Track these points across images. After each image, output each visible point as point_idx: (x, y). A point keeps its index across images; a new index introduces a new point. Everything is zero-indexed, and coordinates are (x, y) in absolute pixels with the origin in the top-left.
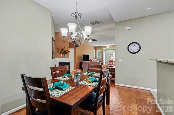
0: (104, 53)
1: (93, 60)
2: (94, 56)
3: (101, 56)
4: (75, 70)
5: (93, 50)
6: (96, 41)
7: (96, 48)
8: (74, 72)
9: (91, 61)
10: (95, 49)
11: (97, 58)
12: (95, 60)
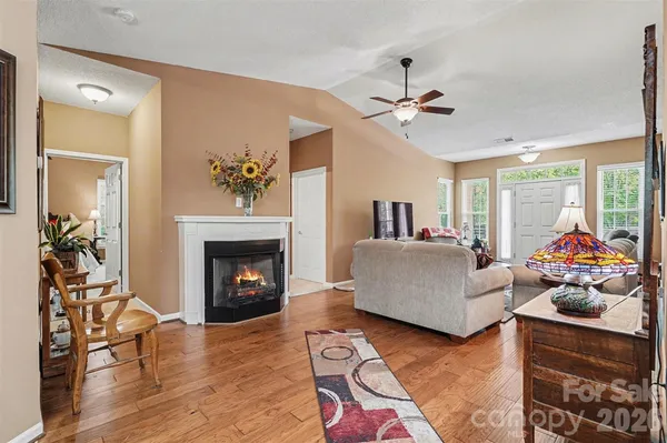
0: (505, 197)
1: (441, 232)
2: (449, 211)
3: (487, 212)
4: (331, 286)
5: (442, 181)
6: (448, 111)
7: (457, 169)
8: (324, 295)
9: (429, 238)
10: (451, 174)
11: (465, 220)
12: (449, 231)
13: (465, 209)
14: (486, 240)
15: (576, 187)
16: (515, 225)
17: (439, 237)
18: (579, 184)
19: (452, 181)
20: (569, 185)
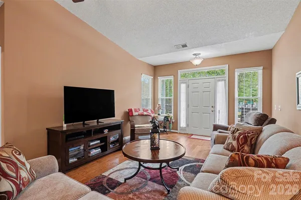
0: (183, 87)
1: (141, 111)
2: (150, 97)
3: (172, 97)
7: (156, 70)
9: (132, 116)
10: (152, 73)
11: (160, 103)
12: (147, 111)
13: (161, 96)
14: (172, 115)
15: (223, 82)
16: (188, 106)
17: (139, 115)
18: (225, 80)
19: (152, 77)
20: (219, 81)
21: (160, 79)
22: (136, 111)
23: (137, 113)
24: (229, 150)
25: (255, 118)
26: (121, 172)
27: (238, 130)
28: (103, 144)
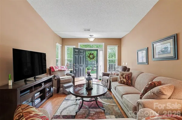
1: (60, 68)
9: (54, 72)
10: (61, 42)
12: (63, 68)
13: (66, 57)
17: (59, 71)
18: (103, 51)
19: (61, 46)
20: (100, 50)
21: (66, 47)
22: (56, 68)
23: (57, 70)
24: (122, 84)
25: (122, 68)
26: (67, 109)
27: (124, 74)
28: (41, 94)
